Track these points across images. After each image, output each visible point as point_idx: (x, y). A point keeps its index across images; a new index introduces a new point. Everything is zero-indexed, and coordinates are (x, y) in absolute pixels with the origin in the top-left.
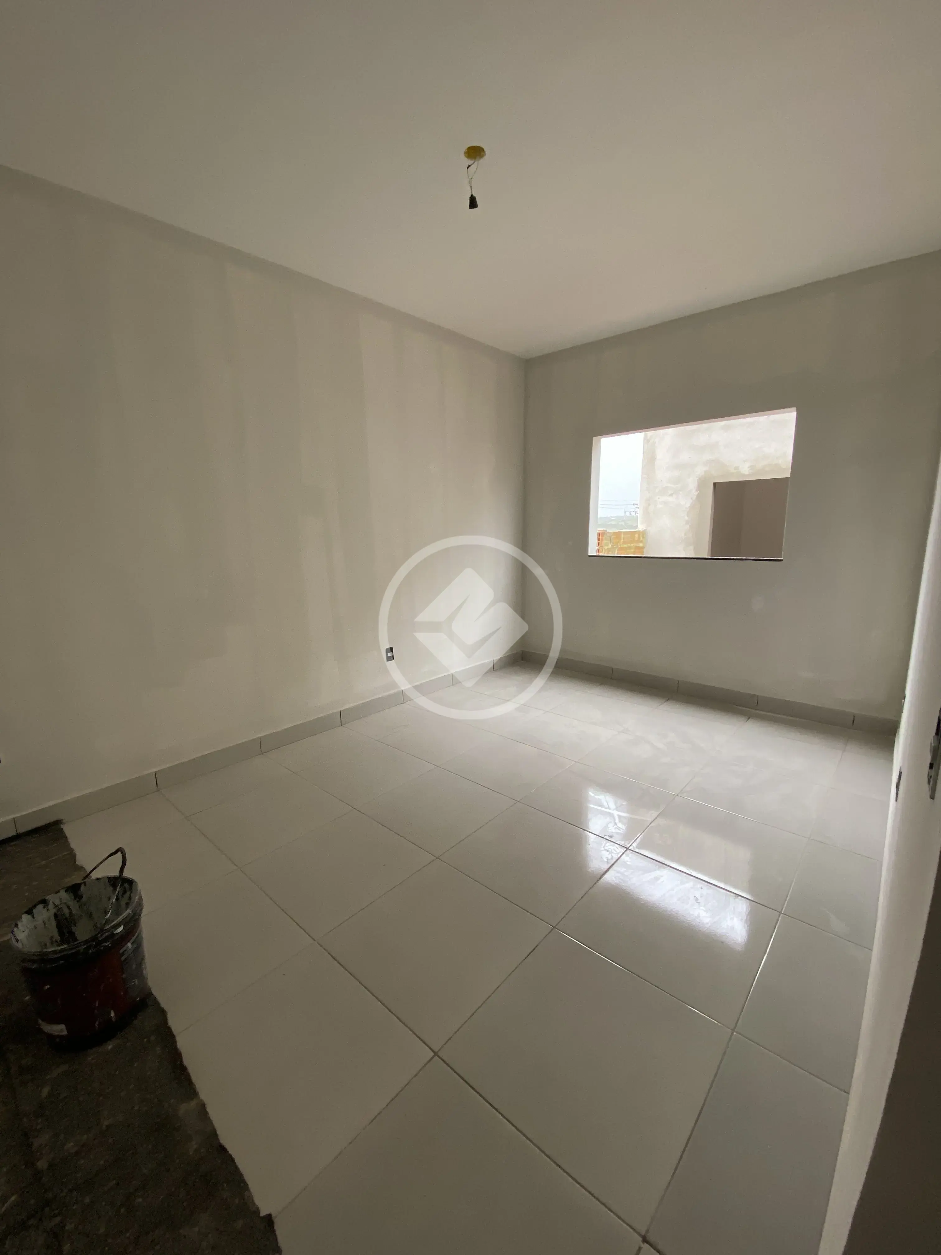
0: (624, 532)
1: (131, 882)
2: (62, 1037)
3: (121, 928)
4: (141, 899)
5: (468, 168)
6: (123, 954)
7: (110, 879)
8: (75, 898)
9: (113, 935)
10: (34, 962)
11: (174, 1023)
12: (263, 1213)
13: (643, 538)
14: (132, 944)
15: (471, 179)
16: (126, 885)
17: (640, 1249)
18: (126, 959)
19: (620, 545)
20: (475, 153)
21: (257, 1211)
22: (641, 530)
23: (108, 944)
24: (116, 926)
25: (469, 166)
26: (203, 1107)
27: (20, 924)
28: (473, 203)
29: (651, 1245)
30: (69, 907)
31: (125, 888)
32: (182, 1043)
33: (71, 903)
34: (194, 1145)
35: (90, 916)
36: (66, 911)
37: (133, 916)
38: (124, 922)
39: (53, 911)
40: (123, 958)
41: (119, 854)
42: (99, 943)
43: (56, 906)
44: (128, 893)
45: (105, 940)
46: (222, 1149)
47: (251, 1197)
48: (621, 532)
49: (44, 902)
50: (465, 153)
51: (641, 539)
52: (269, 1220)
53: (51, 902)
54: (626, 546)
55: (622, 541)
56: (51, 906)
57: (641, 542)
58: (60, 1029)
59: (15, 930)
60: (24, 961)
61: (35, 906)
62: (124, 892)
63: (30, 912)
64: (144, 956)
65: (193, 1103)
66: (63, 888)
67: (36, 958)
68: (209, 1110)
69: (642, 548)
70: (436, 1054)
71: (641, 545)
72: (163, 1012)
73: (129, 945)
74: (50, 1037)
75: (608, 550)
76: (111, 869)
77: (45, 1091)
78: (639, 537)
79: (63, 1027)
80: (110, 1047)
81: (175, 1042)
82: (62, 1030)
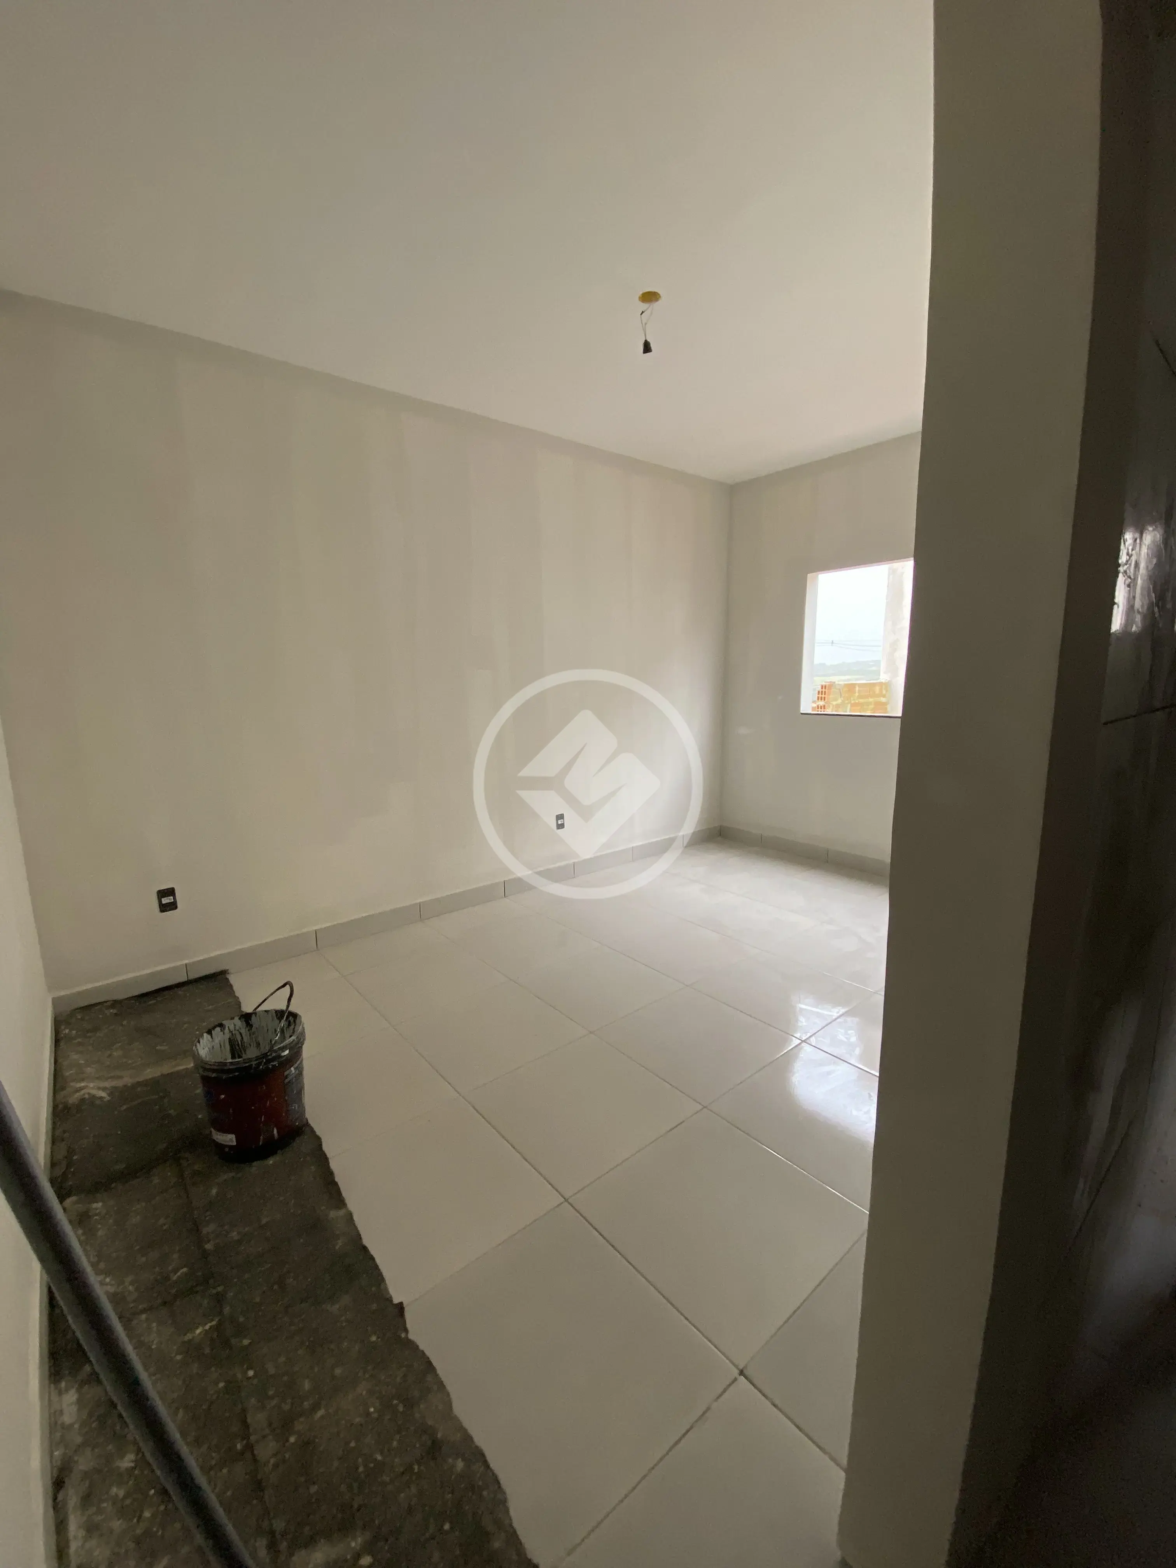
0: (860, 685)
1: (295, 1016)
2: (231, 1147)
3: (287, 1052)
4: (303, 1028)
5: (641, 314)
6: (286, 1077)
7: (276, 1011)
8: (247, 1026)
9: (280, 1057)
10: (214, 1071)
11: (328, 1148)
12: (396, 1301)
13: (887, 691)
14: (295, 1069)
15: (646, 324)
16: (291, 1018)
17: (735, 1380)
18: (289, 1082)
19: (854, 700)
20: (650, 297)
21: (390, 1300)
22: (883, 681)
23: (275, 1063)
24: (283, 1049)
25: (643, 312)
26: (350, 1215)
27: (201, 1041)
28: (647, 348)
29: (746, 1378)
30: (241, 1034)
31: (290, 1022)
32: (333, 1165)
33: (243, 1031)
34: (340, 1243)
35: (258, 1044)
36: (239, 1038)
37: (297, 1043)
38: (290, 1047)
39: (227, 1035)
40: (287, 1081)
41: (288, 986)
42: (268, 1061)
43: (231, 1032)
44: (292, 1027)
45: (274, 1059)
46: (365, 1249)
47: (386, 1289)
48: (855, 684)
49: (221, 1025)
50: (639, 298)
51: (884, 692)
52: (400, 1307)
53: (227, 1028)
54: (861, 701)
55: (857, 694)
56: (227, 1030)
57: (884, 696)
58: (229, 1139)
59: (198, 1044)
60: (205, 1069)
61: (214, 1028)
62: (289, 1025)
63: (209, 1032)
64: (304, 1084)
65: (342, 1212)
66: (238, 1016)
67: (215, 1067)
68: (355, 1218)
69: (885, 704)
70: (566, 1200)
71: (883, 700)
72: (319, 1139)
73: (292, 1069)
74: (220, 1147)
75: (838, 706)
76: (278, 1003)
77: (214, 1191)
78: (881, 690)
79: (232, 1137)
80: (271, 1162)
81: (329, 1164)
82: (231, 1140)
